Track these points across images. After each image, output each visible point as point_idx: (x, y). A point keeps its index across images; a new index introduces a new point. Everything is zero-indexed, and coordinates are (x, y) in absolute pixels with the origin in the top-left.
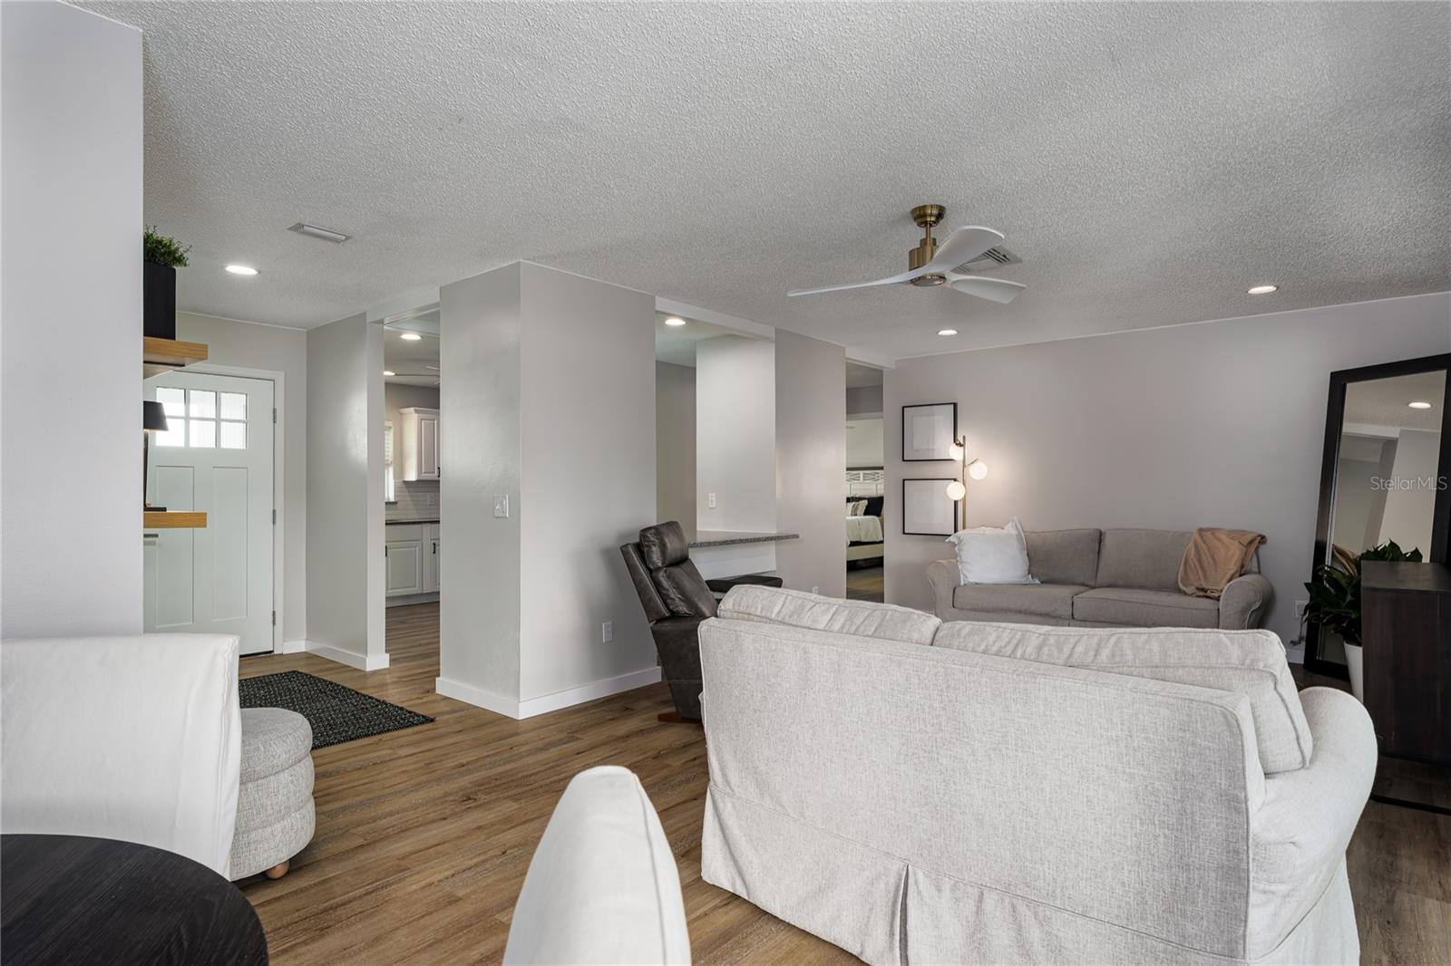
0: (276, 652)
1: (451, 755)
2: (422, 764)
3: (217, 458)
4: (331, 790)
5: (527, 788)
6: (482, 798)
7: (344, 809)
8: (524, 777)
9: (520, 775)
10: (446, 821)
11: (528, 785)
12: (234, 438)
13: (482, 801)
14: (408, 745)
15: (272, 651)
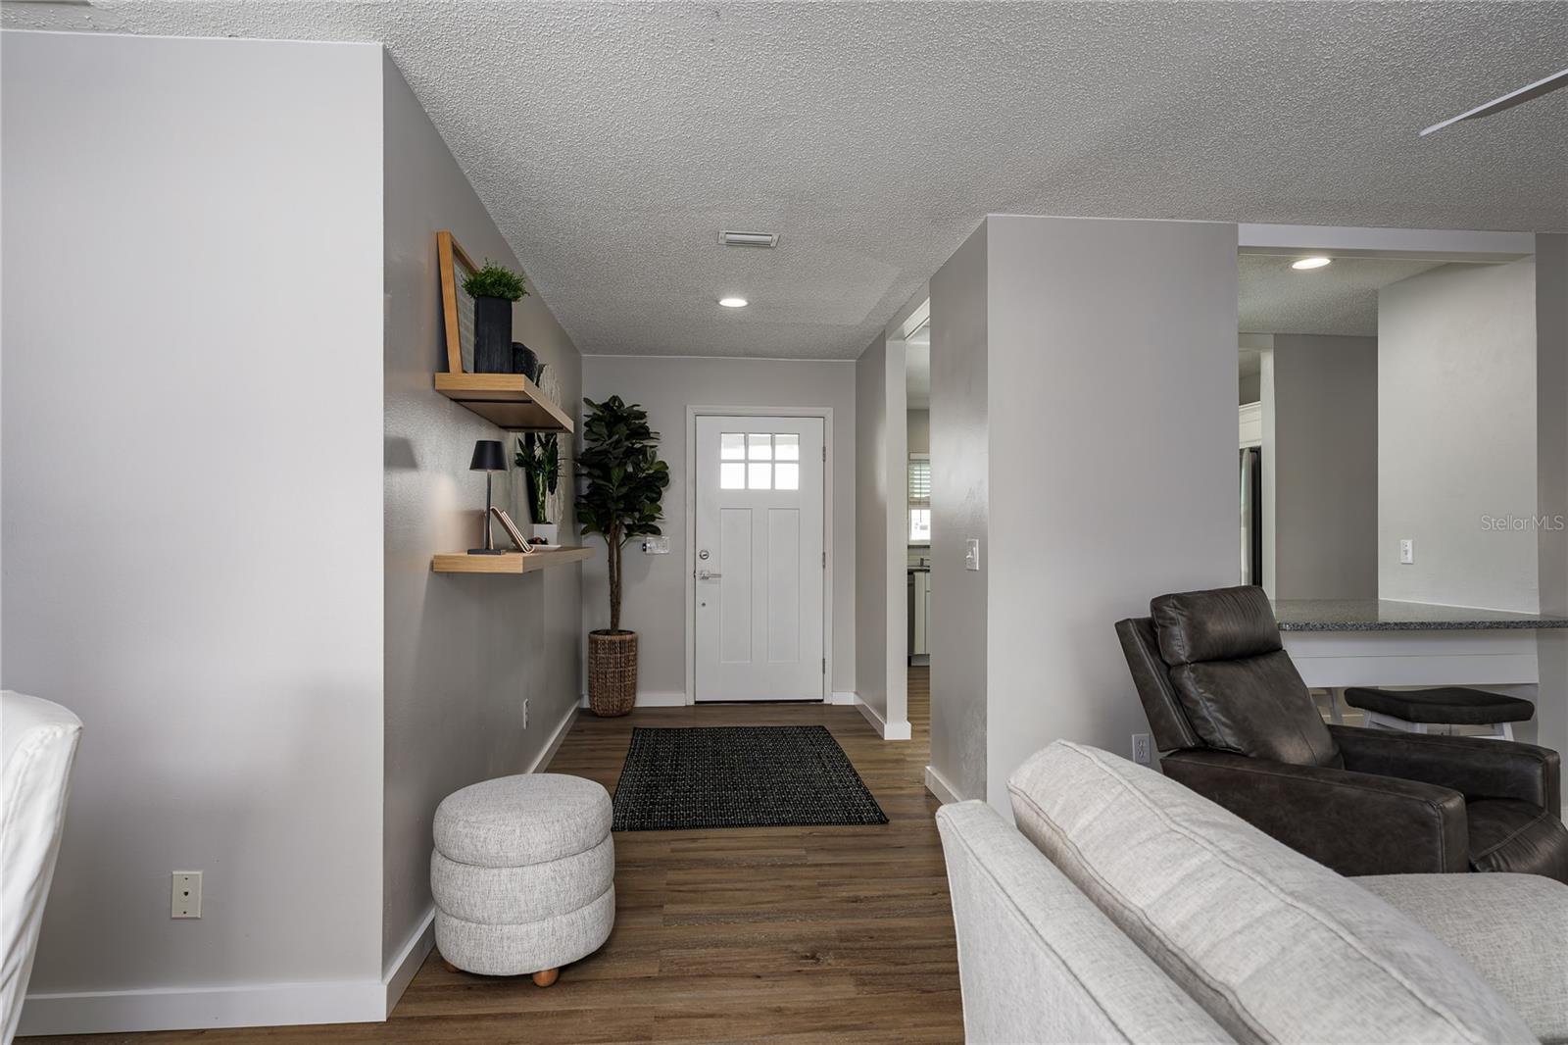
0: (825, 702)
1: (856, 880)
2: (815, 883)
3: (773, 499)
4: (702, 887)
5: (893, 968)
6: (830, 961)
7: (687, 917)
8: (908, 948)
9: (904, 943)
10: (758, 982)
11: (897, 964)
12: (789, 479)
13: (825, 967)
14: (829, 850)
15: (822, 700)
